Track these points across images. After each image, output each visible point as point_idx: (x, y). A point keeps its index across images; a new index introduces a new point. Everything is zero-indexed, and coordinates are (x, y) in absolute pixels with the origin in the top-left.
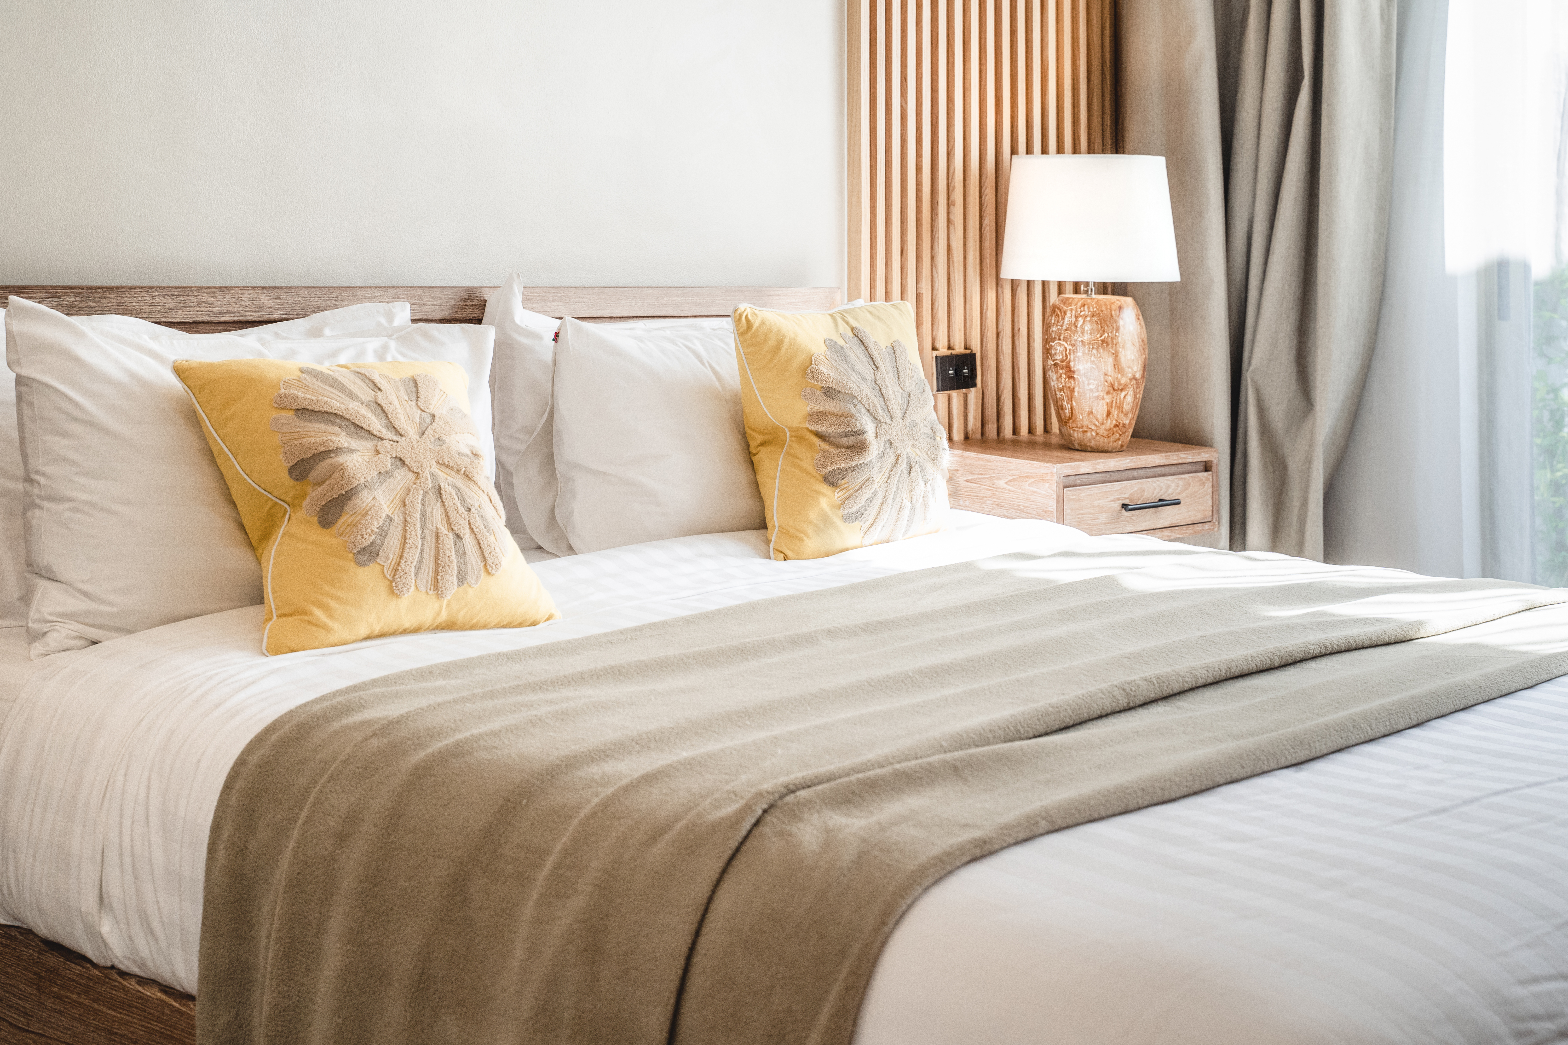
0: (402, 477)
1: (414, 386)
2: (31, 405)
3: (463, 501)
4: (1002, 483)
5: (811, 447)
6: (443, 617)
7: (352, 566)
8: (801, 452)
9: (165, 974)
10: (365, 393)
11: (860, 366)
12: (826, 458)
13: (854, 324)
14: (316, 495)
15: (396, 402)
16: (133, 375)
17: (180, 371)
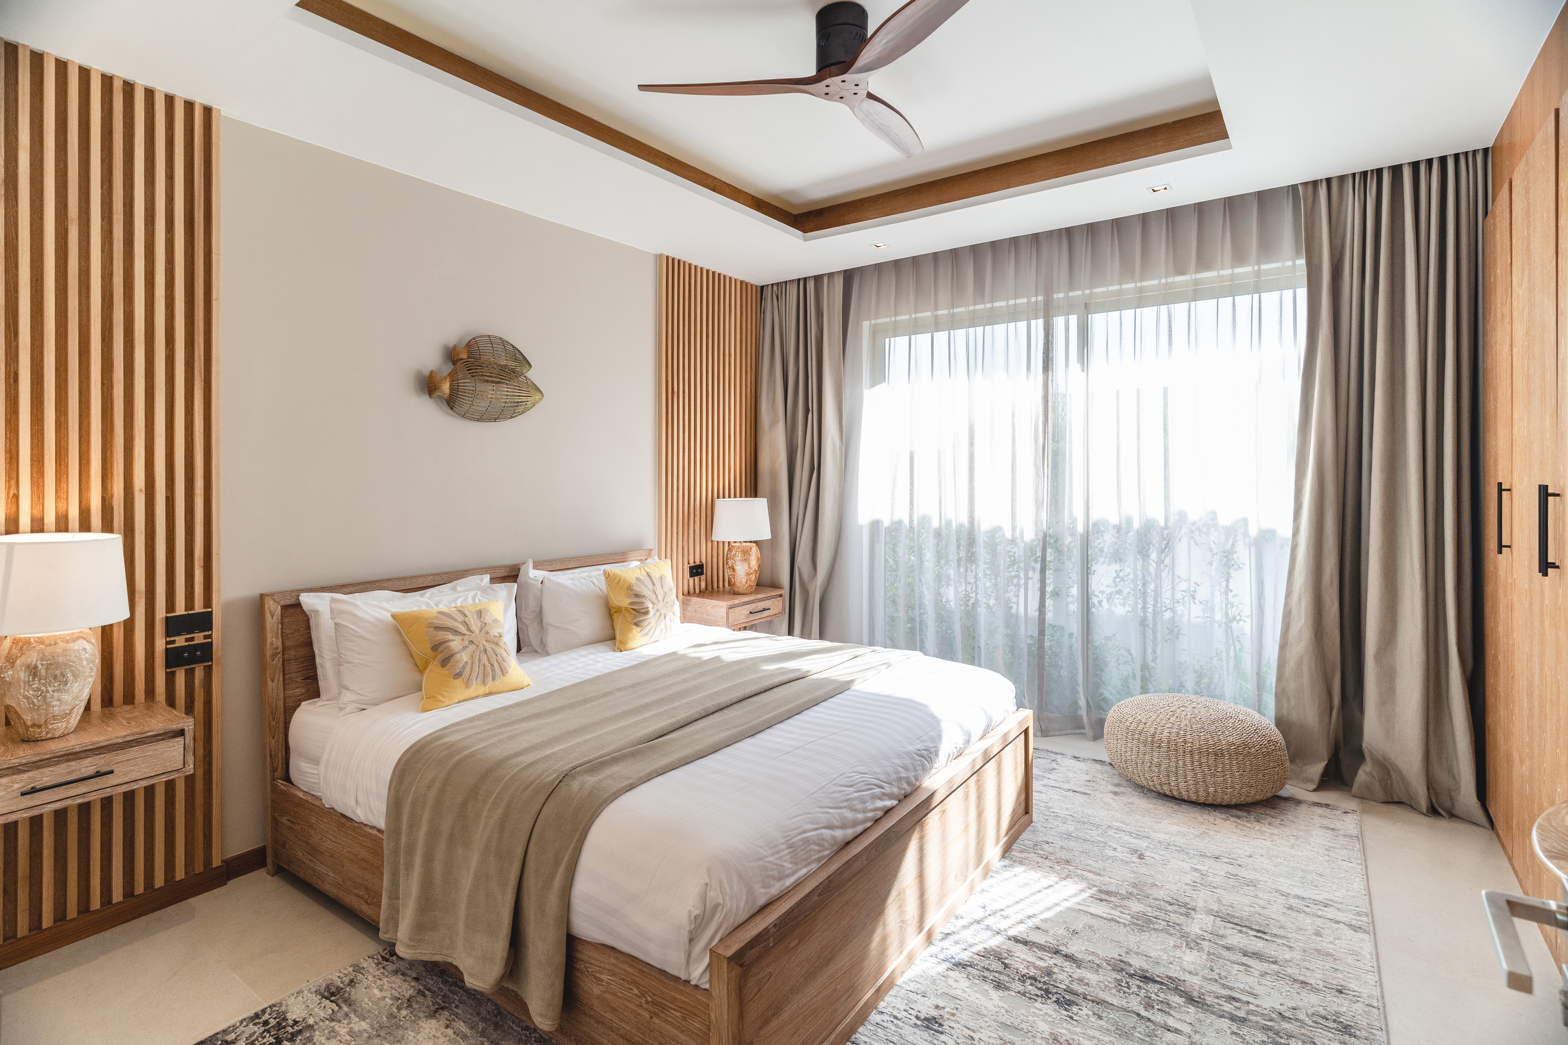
0: (472, 647)
1: (480, 613)
2: (339, 631)
3: (495, 653)
4: (709, 608)
5: (631, 613)
6: (487, 691)
7: (452, 680)
8: (627, 615)
9: (378, 826)
10: (460, 618)
11: (648, 585)
12: (635, 617)
13: (647, 570)
14: (441, 657)
15: (472, 621)
16: (377, 619)
17: (393, 616)
